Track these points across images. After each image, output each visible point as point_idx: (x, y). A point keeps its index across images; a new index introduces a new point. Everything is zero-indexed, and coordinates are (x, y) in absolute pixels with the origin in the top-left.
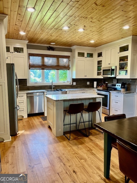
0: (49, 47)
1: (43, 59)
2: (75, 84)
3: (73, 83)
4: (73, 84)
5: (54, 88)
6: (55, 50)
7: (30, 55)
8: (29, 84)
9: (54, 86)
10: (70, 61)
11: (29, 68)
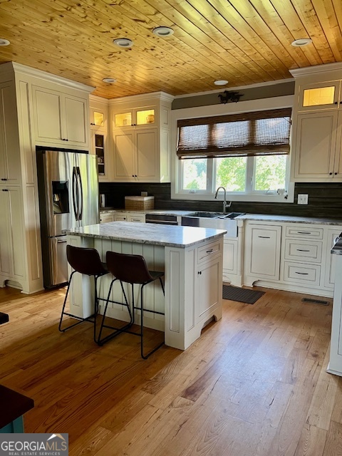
0: (224, 95)
1: (211, 129)
2: (303, 199)
3: (296, 197)
4: (296, 201)
5: (228, 210)
6: (241, 98)
7: (182, 123)
8: (176, 194)
9: (228, 202)
10: (291, 122)
11: (177, 158)
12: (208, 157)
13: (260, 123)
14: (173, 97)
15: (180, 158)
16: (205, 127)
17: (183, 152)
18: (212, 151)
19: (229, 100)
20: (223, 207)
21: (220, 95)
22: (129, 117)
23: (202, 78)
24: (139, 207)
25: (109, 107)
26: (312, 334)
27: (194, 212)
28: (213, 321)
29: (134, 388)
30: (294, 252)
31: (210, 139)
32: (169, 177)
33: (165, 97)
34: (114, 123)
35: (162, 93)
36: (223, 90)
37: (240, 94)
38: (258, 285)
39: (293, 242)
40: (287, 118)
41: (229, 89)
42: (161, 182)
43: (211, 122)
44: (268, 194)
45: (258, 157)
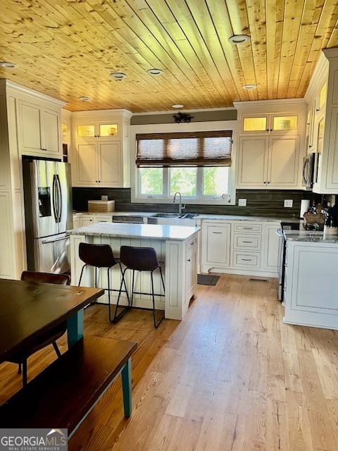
0: (178, 116)
1: (166, 144)
2: (243, 202)
3: (237, 201)
4: (237, 204)
5: (184, 212)
6: (192, 119)
7: (140, 137)
8: (135, 198)
9: (183, 205)
10: (232, 142)
11: (136, 166)
12: (164, 167)
13: (207, 141)
14: (133, 114)
15: (138, 167)
16: (161, 141)
17: (141, 162)
18: (167, 162)
19: (182, 121)
20: (178, 209)
21: (175, 116)
22: (92, 129)
23: (165, 102)
24: (103, 210)
25: (71, 119)
26: (266, 302)
27: (155, 214)
28: (192, 299)
29: (160, 347)
30: (241, 243)
31: (166, 151)
32: (129, 183)
33: (127, 114)
34: (76, 133)
35: (125, 110)
36: (177, 112)
37: (191, 116)
38: (212, 271)
39: (239, 236)
40: (229, 138)
41: (182, 111)
42: (124, 187)
43: (167, 137)
44: (214, 198)
45: (205, 168)
